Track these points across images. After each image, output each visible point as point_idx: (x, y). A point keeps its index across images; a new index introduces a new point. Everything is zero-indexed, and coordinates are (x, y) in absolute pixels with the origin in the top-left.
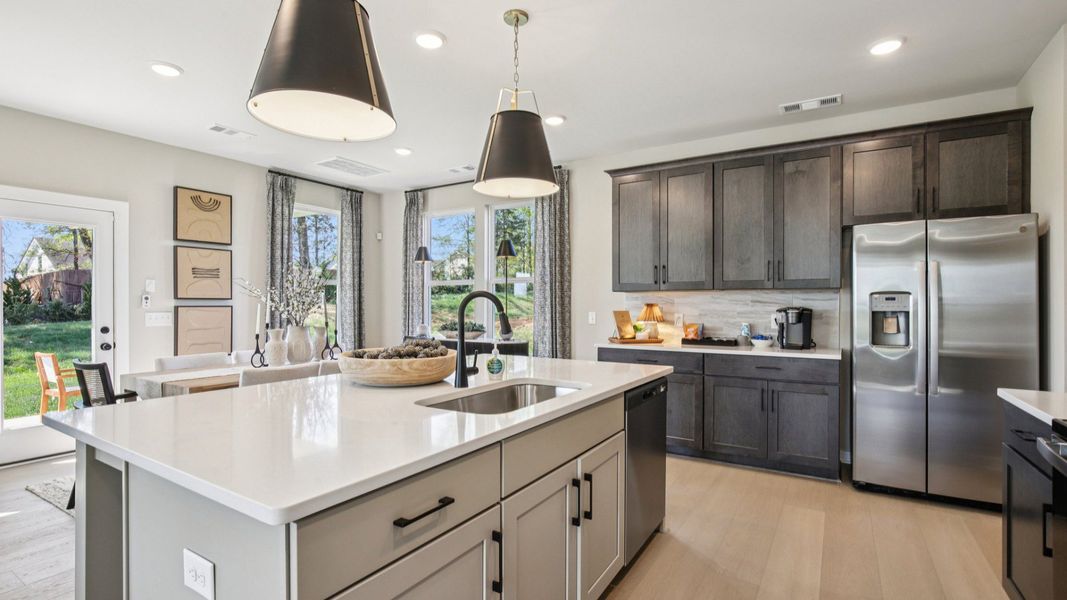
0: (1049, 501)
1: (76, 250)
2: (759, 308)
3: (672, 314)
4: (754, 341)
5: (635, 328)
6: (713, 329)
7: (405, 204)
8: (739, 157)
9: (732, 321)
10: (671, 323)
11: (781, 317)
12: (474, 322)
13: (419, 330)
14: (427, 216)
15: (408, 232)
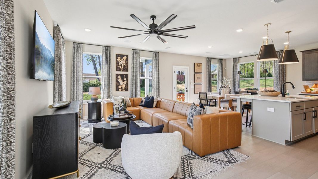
5: (311, 90)
7: (233, 61)
12: (255, 88)
13: (238, 90)
14: (239, 64)
15: (234, 68)
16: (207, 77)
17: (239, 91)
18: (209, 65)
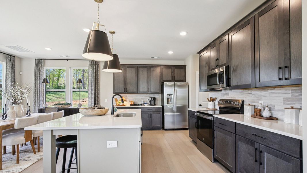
0: (196, 121)
2: (145, 97)
3: (127, 99)
4: (145, 104)
5: (119, 103)
6: (136, 102)
7: (35, 63)
8: (143, 66)
9: (140, 100)
10: (127, 101)
11: (150, 99)
12: (67, 102)
13: (44, 106)
14: (45, 68)
15: (37, 73)
17: (46, 108)
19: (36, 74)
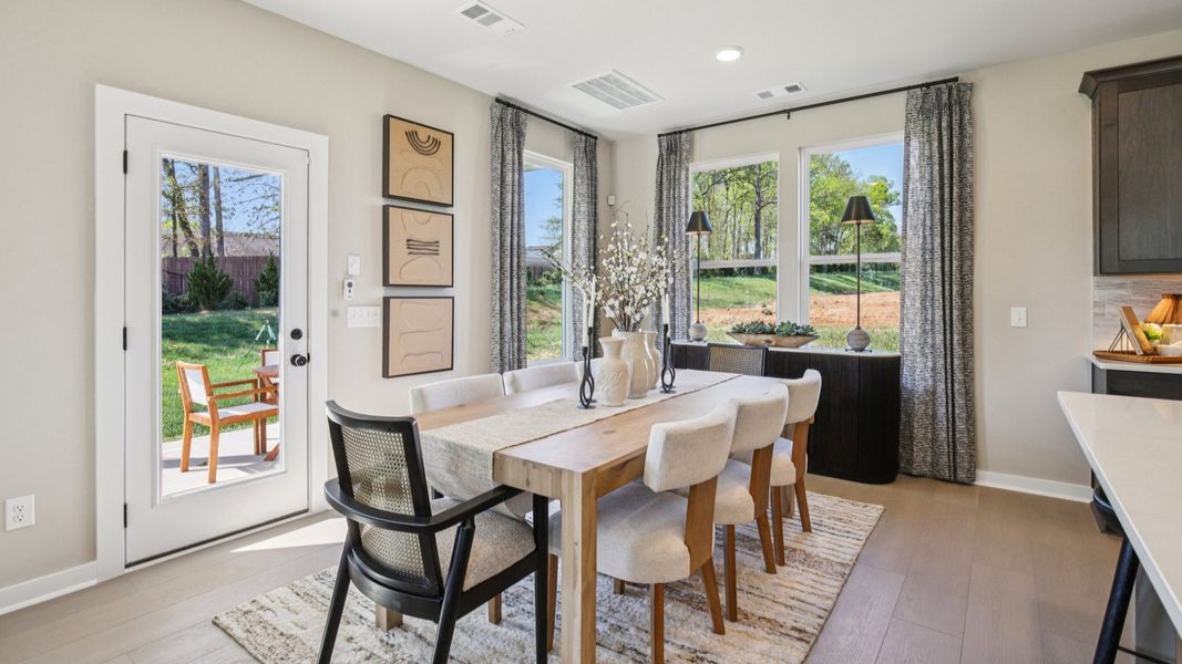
1: (175, 236)
7: (657, 153)
12: (794, 322)
13: (691, 331)
15: (665, 193)
16: (494, 244)
18: (509, 157)
19: (661, 197)
